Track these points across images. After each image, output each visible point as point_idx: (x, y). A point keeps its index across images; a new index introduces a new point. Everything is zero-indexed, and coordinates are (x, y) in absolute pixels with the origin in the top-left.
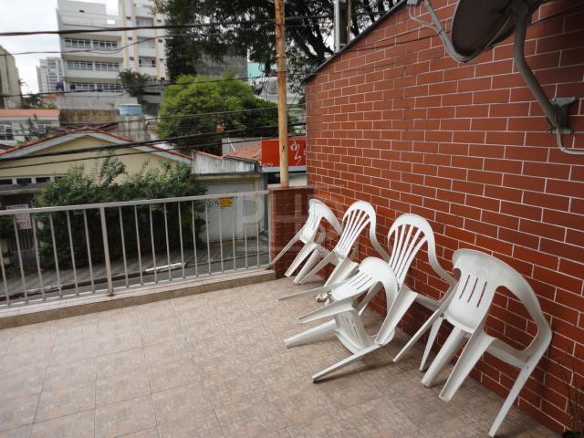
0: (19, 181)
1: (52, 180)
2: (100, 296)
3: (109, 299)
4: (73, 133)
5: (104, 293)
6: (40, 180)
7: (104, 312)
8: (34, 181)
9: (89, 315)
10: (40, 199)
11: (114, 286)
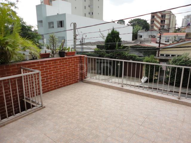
0: (166, 55)
1: (176, 56)
2: (175, 98)
3: (178, 100)
4: (188, 41)
5: (176, 97)
6: (172, 56)
7: (175, 104)
8: (170, 56)
9: (169, 102)
10: (171, 62)
11: (181, 96)
